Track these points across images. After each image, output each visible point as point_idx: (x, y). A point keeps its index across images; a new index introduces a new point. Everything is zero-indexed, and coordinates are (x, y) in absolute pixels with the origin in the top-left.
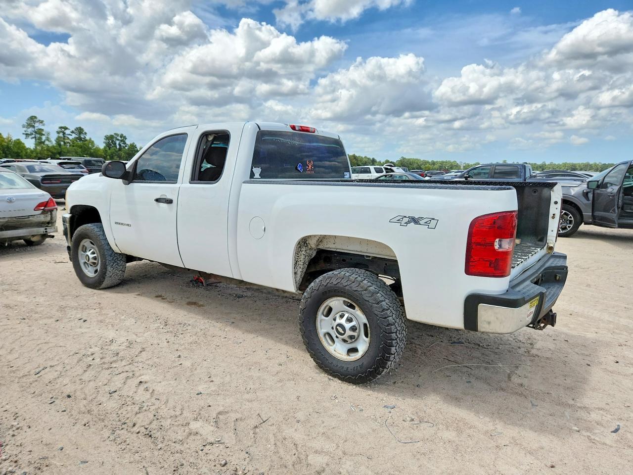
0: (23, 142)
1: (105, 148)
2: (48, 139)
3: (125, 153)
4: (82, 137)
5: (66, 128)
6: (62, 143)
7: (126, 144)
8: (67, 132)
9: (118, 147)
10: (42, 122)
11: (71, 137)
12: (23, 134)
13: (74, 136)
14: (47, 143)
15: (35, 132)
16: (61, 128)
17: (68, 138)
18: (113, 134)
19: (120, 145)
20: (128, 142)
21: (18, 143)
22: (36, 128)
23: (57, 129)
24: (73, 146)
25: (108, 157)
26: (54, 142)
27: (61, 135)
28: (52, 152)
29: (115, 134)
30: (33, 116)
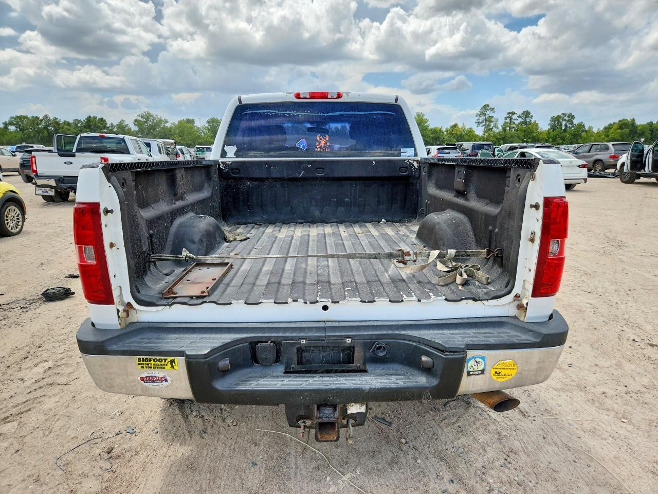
0: (474, 130)
1: (549, 130)
2: (495, 126)
3: (570, 134)
4: (528, 121)
5: (513, 113)
6: (508, 128)
7: (573, 124)
8: (514, 117)
9: (563, 128)
10: (493, 109)
11: (516, 122)
12: (476, 122)
13: (520, 120)
14: (494, 129)
15: (486, 120)
16: (509, 113)
17: (514, 123)
18: (560, 114)
19: (566, 125)
20: (576, 122)
21: (470, 131)
22: (487, 116)
23: (506, 115)
24: (517, 131)
25: (551, 140)
26: (500, 128)
27: (508, 120)
28: (497, 138)
29: (562, 114)
30: (486, 105)
